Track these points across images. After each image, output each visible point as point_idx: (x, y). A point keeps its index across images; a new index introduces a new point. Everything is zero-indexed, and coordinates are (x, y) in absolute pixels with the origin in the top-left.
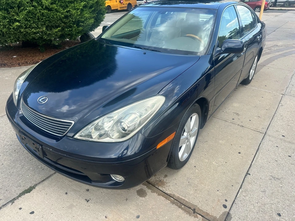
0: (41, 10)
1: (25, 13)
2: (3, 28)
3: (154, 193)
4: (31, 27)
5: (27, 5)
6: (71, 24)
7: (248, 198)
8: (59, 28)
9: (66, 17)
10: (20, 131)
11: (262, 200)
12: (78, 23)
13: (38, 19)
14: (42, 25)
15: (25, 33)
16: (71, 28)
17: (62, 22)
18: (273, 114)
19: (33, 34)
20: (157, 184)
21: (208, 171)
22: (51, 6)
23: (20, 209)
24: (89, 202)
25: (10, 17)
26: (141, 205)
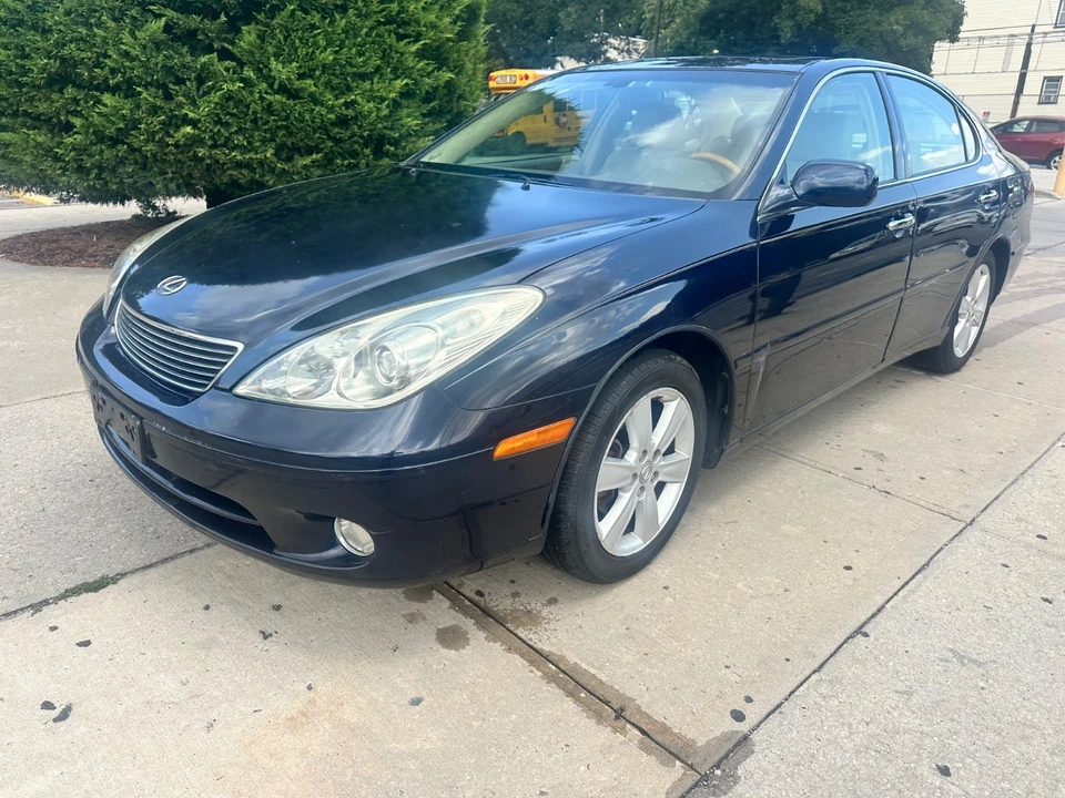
0: (266, 93)
1: (216, 100)
2: (147, 141)
3: (495, 642)
4: (231, 144)
5: (224, 77)
6: (356, 146)
7: (836, 703)
8: (314, 156)
9: (343, 122)
10: (95, 384)
11: (890, 716)
12: (378, 144)
13: (255, 121)
14: (264, 141)
15: (209, 162)
16: (354, 158)
17: (330, 138)
18: (1022, 469)
19: (233, 168)
20: (515, 619)
21: (711, 607)
22: (297, 84)
23: (54, 629)
24: (270, 639)
25: (171, 111)
26: (438, 671)
